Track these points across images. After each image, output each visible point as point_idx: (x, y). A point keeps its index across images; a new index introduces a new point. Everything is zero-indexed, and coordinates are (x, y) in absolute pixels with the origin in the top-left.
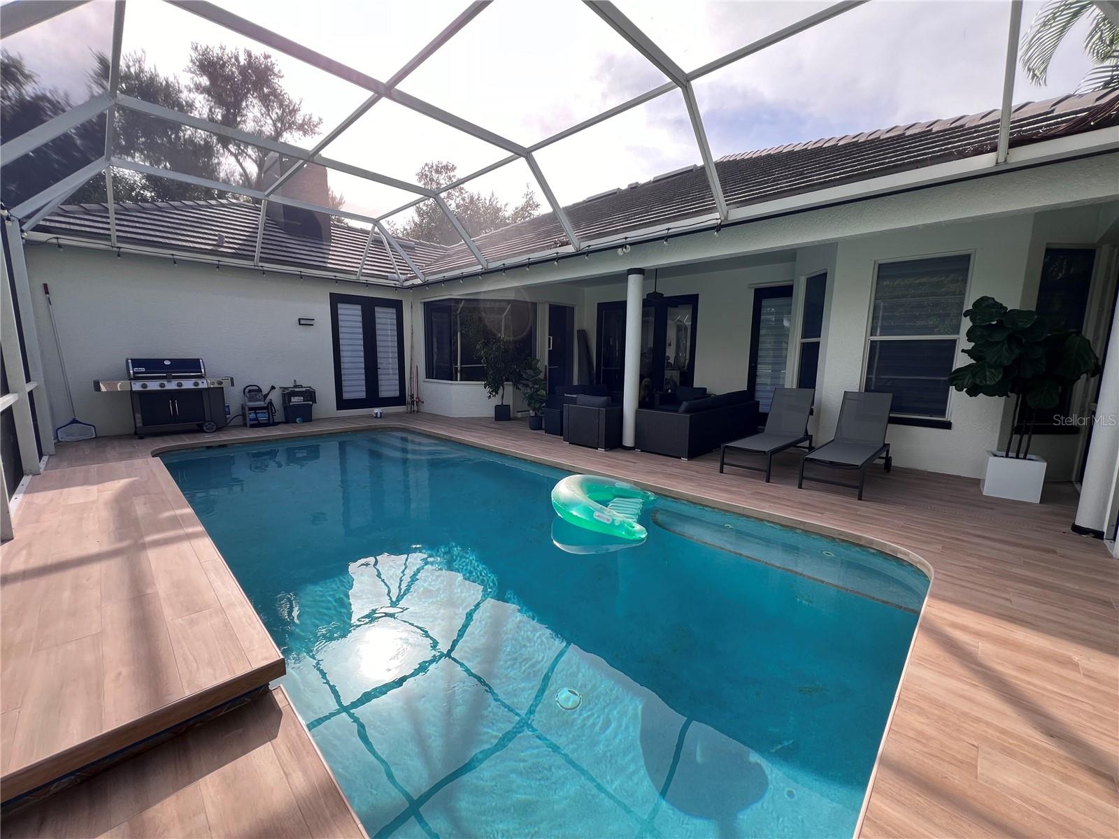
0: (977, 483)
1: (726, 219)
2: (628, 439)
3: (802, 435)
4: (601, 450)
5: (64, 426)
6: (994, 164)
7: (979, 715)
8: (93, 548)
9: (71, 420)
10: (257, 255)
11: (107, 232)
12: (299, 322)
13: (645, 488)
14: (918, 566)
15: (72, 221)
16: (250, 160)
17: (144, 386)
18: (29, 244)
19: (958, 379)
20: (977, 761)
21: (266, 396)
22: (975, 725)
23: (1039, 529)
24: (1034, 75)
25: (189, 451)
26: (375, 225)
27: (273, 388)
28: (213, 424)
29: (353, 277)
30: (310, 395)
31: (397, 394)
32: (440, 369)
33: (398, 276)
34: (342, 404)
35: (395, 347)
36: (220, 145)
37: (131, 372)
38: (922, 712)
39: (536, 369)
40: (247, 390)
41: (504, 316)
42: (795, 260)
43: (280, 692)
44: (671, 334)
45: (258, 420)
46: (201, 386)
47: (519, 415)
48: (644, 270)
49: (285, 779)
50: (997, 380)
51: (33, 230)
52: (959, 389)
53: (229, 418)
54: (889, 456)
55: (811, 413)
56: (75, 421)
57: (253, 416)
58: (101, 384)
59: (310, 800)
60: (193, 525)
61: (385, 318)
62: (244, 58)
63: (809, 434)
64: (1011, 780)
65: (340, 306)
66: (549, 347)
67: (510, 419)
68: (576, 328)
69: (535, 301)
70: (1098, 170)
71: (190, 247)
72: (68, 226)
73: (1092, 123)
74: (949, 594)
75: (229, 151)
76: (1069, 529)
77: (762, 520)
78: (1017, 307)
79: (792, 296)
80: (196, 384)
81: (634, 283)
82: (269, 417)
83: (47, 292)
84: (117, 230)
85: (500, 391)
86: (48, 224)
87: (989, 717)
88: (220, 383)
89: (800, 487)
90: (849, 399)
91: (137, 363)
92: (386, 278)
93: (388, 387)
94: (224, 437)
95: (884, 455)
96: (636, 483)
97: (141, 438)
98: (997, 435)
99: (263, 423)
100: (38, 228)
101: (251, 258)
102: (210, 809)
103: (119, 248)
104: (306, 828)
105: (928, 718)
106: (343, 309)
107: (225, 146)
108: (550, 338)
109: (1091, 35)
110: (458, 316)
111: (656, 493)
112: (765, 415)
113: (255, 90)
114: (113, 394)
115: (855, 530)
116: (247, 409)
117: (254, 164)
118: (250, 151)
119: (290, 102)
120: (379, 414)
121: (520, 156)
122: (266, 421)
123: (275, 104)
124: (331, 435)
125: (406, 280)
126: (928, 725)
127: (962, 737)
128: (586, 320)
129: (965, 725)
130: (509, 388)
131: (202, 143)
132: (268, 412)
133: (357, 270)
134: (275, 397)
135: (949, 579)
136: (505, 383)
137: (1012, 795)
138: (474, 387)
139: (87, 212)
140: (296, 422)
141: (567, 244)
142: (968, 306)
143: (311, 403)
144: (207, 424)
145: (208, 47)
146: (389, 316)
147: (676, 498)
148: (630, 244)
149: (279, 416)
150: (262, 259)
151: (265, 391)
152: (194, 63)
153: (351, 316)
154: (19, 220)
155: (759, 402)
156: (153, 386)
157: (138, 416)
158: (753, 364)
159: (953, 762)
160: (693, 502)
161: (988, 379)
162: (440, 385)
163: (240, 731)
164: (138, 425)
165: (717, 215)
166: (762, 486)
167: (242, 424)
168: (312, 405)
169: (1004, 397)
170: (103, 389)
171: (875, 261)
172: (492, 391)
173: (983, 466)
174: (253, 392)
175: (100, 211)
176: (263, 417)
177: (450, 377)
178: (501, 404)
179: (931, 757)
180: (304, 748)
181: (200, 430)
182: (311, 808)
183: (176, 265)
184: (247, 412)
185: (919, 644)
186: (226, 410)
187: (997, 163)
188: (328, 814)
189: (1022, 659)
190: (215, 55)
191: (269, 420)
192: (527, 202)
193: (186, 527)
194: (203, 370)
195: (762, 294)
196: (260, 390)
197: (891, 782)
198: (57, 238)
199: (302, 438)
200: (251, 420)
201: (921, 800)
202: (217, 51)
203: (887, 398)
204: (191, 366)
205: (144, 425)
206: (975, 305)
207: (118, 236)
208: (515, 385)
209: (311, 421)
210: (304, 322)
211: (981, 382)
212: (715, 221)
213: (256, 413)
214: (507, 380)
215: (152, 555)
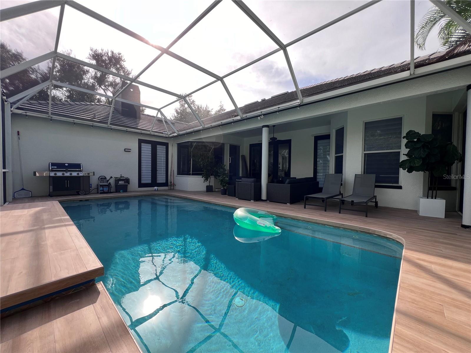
0: (416, 212)
1: (302, 102)
2: (264, 196)
3: (338, 193)
4: (252, 201)
5: (19, 191)
6: (409, 75)
7: (440, 293)
8: (21, 229)
9: (22, 188)
10: (109, 122)
11: (47, 111)
12: (125, 150)
13: (272, 213)
14: (397, 240)
15: (33, 106)
16: (110, 92)
17: (55, 174)
18: (13, 115)
19: (403, 165)
20: (443, 311)
21: (108, 181)
22: (439, 296)
23: (447, 227)
24: (420, 46)
25: (72, 202)
26: (159, 111)
27: (111, 177)
28: (83, 191)
29: (148, 132)
30: (127, 181)
31: (164, 181)
32: (183, 171)
33: (167, 133)
34: (141, 185)
35: (164, 162)
36: (98, 86)
37: (51, 168)
38: (412, 291)
39: (224, 169)
40: (100, 178)
41: (210, 152)
42: (330, 124)
43: (100, 285)
44: (280, 160)
45: (104, 191)
46: (80, 175)
47: (217, 190)
48: (269, 126)
49: (98, 320)
50: (420, 164)
51: (16, 109)
52: (404, 169)
53: (91, 189)
54: (377, 201)
55: (342, 185)
56: (23, 189)
57: (101, 189)
58: (36, 173)
59: (109, 329)
60: (69, 222)
61: (161, 150)
62: (111, 53)
63: (341, 193)
64: (463, 319)
65: (142, 144)
66: (230, 162)
67: (213, 192)
68: (241, 155)
69: (223, 143)
70: (451, 77)
71: (82, 118)
72: (31, 108)
73: (447, 57)
74: (414, 248)
75: (101, 88)
76: (460, 227)
77: (325, 225)
78: (424, 133)
79: (330, 139)
80: (78, 174)
81: (265, 131)
82: (108, 190)
83: (18, 135)
84: (52, 111)
85: (209, 180)
86: (23, 107)
87: (444, 293)
88: (89, 174)
89: (340, 213)
90: (357, 177)
91: (53, 164)
92: (162, 133)
93: (161, 178)
94: (88, 197)
95: (374, 200)
96: (268, 211)
97: (51, 197)
98: (422, 191)
99: (106, 192)
100: (18, 108)
101: (107, 123)
102: (57, 333)
103: (52, 117)
104: (106, 341)
105: (415, 294)
106: (143, 145)
107: (100, 86)
108: (230, 158)
109: (440, 33)
110: (192, 152)
111: (277, 216)
112: (322, 188)
113: (114, 66)
114: (42, 177)
115: (367, 227)
116: (99, 186)
117: (111, 93)
118: (110, 88)
119: (128, 71)
120: (156, 189)
121: (219, 80)
122: (107, 191)
123: (121, 71)
124: (135, 197)
125: (171, 134)
126: (416, 296)
127: (434, 301)
128: (245, 151)
129: (433, 296)
130: (212, 178)
131: (91, 85)
132: (108, 187)
133: (150, 130)
134: (112, 181)
135: (412, 243)
136: (211, 176)
137: (465, 325)
138: (197, 178)
139: (40, 104)
140: (120, 192)
141: (237, 116)
142: (404, 134)
143: (127, 184)
144: (81, 191)
145: (96, 49)
146: (163, 149)
147: (286, 217)
148: (263, 115)
149: (113, 189)
150: (111, 124)
151: (108, 178)
152: (91, 56)
153: (147, 149)
154: (11, 103)
155: (318, 182)
156: (59, 174)
157: (51, 187)
158: (315, 167)
159: (432, 311)
160: (293, 219)
161: (416, 163)
162: (182, 178)
163: (78, 300)
164: (51, 191)
165: (299, 101)
166: (324, 213)
167: (96, 192)
168: (127, 185)
169: (423, 172)
170: (37, 175)
171: (363, 121)
172: (205, 180)
173: (417, 204)
174: (103, 179)
175: (46, 104)
176: (106, 189)
177: (188, 174)
178: (209, 185)
179: (421, 309)
180: (109, 307)
181: (78, 194)
182: (110, 332)
183: (75, 125)
184: (99, 187)
185: (403, 266)
186: (90, 186)
187: (411, 74)
188: (118, 335)
189: (453, 271)
190: (99, 53)
191: (108, 191)
192: (221, 109)
193: (65, 222)
194: (82, 168)
195: (317, 138)
196: (105, 178)
197: (404, 319)
198: (26, 112)
199: (122, 198)
200: (100, 191)
201: (421, 327)
202: (100, 51)
203: (373, 176)
204: (77, 166)
205: (53, 191)
206: (407, 134)
207: (51, 113)
208: (215, 177)
209: (127, 192)
210: (127, 150)
211: (413, 165)
212: (298, 103)
213: (103, 188)
214: (212, 175)
215: (47, 231)
